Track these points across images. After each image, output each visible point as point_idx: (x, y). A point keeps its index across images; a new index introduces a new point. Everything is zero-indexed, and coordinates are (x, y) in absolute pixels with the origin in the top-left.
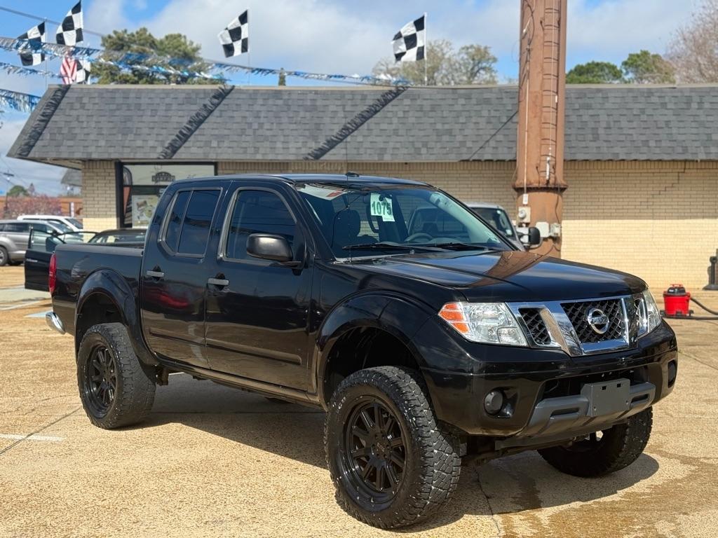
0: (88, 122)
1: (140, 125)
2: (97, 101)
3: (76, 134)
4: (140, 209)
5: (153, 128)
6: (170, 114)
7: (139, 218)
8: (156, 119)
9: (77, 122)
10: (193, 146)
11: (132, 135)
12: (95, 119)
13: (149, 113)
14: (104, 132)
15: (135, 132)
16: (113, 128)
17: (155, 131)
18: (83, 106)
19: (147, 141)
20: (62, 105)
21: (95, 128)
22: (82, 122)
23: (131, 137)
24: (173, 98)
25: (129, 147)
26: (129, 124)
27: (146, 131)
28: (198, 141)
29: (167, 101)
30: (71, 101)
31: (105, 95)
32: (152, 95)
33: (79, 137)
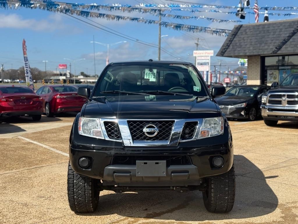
0: (247, 40)
1: (268, 39)
2: (252, 30)
3: (242, 45)
4: (270, 76)
5: (273, 40)
6: (281, 33)
7: (270, 80)
8: (275, 36)
9: (243, 40)
10: (289, 47)
11: (264, 44)
12: (250, 38)
13: (272, 34)
14: (253, 44)
15: (265, 42)
16: (257, 41)
17: (274, 41)
18: (246, 33)
19: (269, 46)
20: (238, 34)
21: (249, 42)
22: (245, 40)
23: (263, 45)
24: (283, 26)
25: (261, 49)
26: (263, 39)
27: (270, 41)
28: (291, 45)
29: (281, 27)
30: (242, 31)
31: (255, 28)
32: (275, 26)
33: (243, 46)
